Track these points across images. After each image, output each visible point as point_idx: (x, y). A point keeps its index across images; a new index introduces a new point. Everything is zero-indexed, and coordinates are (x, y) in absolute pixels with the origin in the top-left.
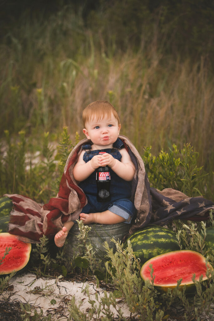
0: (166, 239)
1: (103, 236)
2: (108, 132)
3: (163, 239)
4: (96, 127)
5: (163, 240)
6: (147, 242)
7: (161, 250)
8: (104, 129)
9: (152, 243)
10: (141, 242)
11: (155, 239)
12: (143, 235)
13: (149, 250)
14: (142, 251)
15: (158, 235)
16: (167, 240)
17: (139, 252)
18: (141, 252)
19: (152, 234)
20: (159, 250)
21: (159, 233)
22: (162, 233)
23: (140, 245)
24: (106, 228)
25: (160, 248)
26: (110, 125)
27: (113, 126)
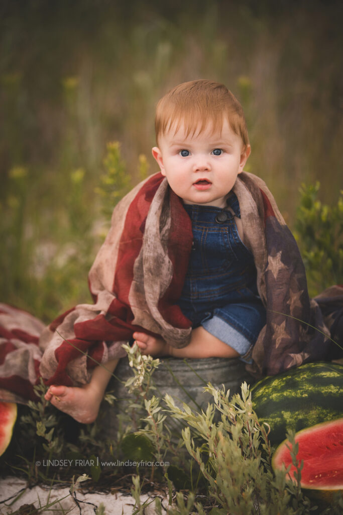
0: (341, 388)
1: (190, 386)
2: (209, 167)
3: (332, 387)
5: (333, 389)
6: (293, 394)
7: (328, 413)
8: (200, 159)
9: (307, 395)
10: (279, 394)
11: (314, 386)
12: (284, 379)
13: (297, 413)
14: (281, 416)
15: (321, 378)
17: (273, 418)
18: (279, 417)
19: (305, 376)
20: (323, 413)
21: (324, 374)
22: (332, 374)
23: (278, 401)
24: (197, 365)
25: (325, 408)
26: (218, 152)
27: (225, 151)
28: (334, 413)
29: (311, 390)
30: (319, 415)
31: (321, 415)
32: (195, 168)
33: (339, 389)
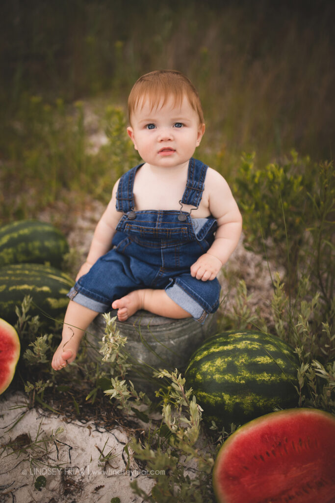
0: (272, 376)
1: (151, 342)
2: (171, 138)
3: (265, 374)
4: (149, 125)
5: (266, 377)
6: (233, 379)
7: (260, 398)
8: (164, 131)
9: (244, 382)
10: (221, 376)
11: (251, 373)
12: (226, 360)
13: (235, 397)
14: (222, 397)
15: (256, 364)
16: (273, 378)
17: (215, 396)
18: (220, 397)
19: (243, 360)
20: (256, 399)
21: (258, 359)
22: (265, 359)
23: (220, 382)
24: (157, 328)
25: (258, 394)
26: (179, 125)
27: (185, 125)
28: (265, 399)
29: (248, 377)
30: (253, 400)
31: (255, 401)
32: (160, 139)
33: (271, 378)
